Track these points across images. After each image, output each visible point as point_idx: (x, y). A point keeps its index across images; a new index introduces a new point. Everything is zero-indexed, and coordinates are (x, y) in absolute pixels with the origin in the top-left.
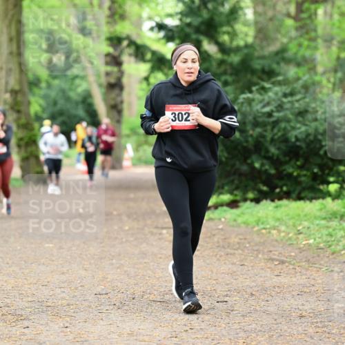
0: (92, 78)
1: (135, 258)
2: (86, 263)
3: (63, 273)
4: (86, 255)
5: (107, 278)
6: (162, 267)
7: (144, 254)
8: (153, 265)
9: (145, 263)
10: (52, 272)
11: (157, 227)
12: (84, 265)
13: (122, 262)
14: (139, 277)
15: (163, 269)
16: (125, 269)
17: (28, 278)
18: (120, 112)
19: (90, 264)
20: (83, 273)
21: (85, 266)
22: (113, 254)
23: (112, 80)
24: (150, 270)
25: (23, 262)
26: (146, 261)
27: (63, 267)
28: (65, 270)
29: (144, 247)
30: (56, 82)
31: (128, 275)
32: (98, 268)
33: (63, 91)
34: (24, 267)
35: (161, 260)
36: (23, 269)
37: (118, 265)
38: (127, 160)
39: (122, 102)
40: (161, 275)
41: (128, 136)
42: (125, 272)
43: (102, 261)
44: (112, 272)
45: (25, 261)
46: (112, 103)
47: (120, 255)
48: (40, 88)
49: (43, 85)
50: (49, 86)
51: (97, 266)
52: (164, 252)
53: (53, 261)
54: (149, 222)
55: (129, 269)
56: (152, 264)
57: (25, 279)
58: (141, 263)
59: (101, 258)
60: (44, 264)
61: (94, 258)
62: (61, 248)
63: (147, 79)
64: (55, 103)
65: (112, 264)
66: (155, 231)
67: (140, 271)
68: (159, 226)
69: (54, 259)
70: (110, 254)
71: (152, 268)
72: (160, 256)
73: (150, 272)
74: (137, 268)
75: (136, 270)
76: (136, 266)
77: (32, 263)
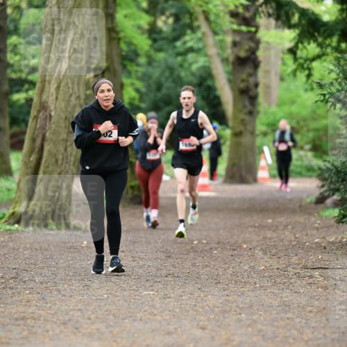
0: (212, 51)
1: (274, 312)
2: (202, 318)
3: (169, 333)
4: (203, 307)
5: (233, 341)
6: (313, 324)
7: (286, 306)
8: (300, 322)
9: (288, 319)
10: (153, 331)
11: (306, 268)
12: (200, 321)
13: (255, 317)
14: (279, 339)
15: (313, 327)
16: (260, 327)
17: (119, 340)
18: (253, 99)
19: (209, 320)
20: (199, 333)
21: (201, 323)
22: (241, 306)
23: (243, 54)
24: (296, 329)
25: (111, 317)
26: (289, 315)
27: (168, 324)
28: (171, 328)
29: (287, 295)
30: (161, 55)
31: (263, 336)
32: (219, 327)
33: (171, 69)
34: (112, 324)
35: (311, 315)
36: (111, 326)
37: (248, 322)
38: (263, 168)
39: (257, 85)
40: (310, 336)
41: (265, 134)
42: (260, 331)
43: (226, 315)
44: (239, 332)
45: (114, 315)
46: (242, 86)
47: (251, 307)
48: (138, 65)
49: (142, 60)
50: (150, 62)
51: (218, 324)
52: (316, 303)
53: (155, 315)
54: (294, 259)
55: (264, 328)
56: (298, 320)
57: (115, 341)
58: (282, 319)
59: (224, 312)
60: (141, 319)
61: (213, 311)
62: (166, 297)
63: (292, 51)
64: (159, 87)
65: (240, 321)
66: (302, 272)
67: (281, 330)
68: (310, 265)
69: (156, 312)
70: (237, 306)
71: (298, 326)
72: (309, 309)
73: (294, 332)
74: (277, 327)
75: (274, 329)
76: (275, 323)
77: (124, 319)
